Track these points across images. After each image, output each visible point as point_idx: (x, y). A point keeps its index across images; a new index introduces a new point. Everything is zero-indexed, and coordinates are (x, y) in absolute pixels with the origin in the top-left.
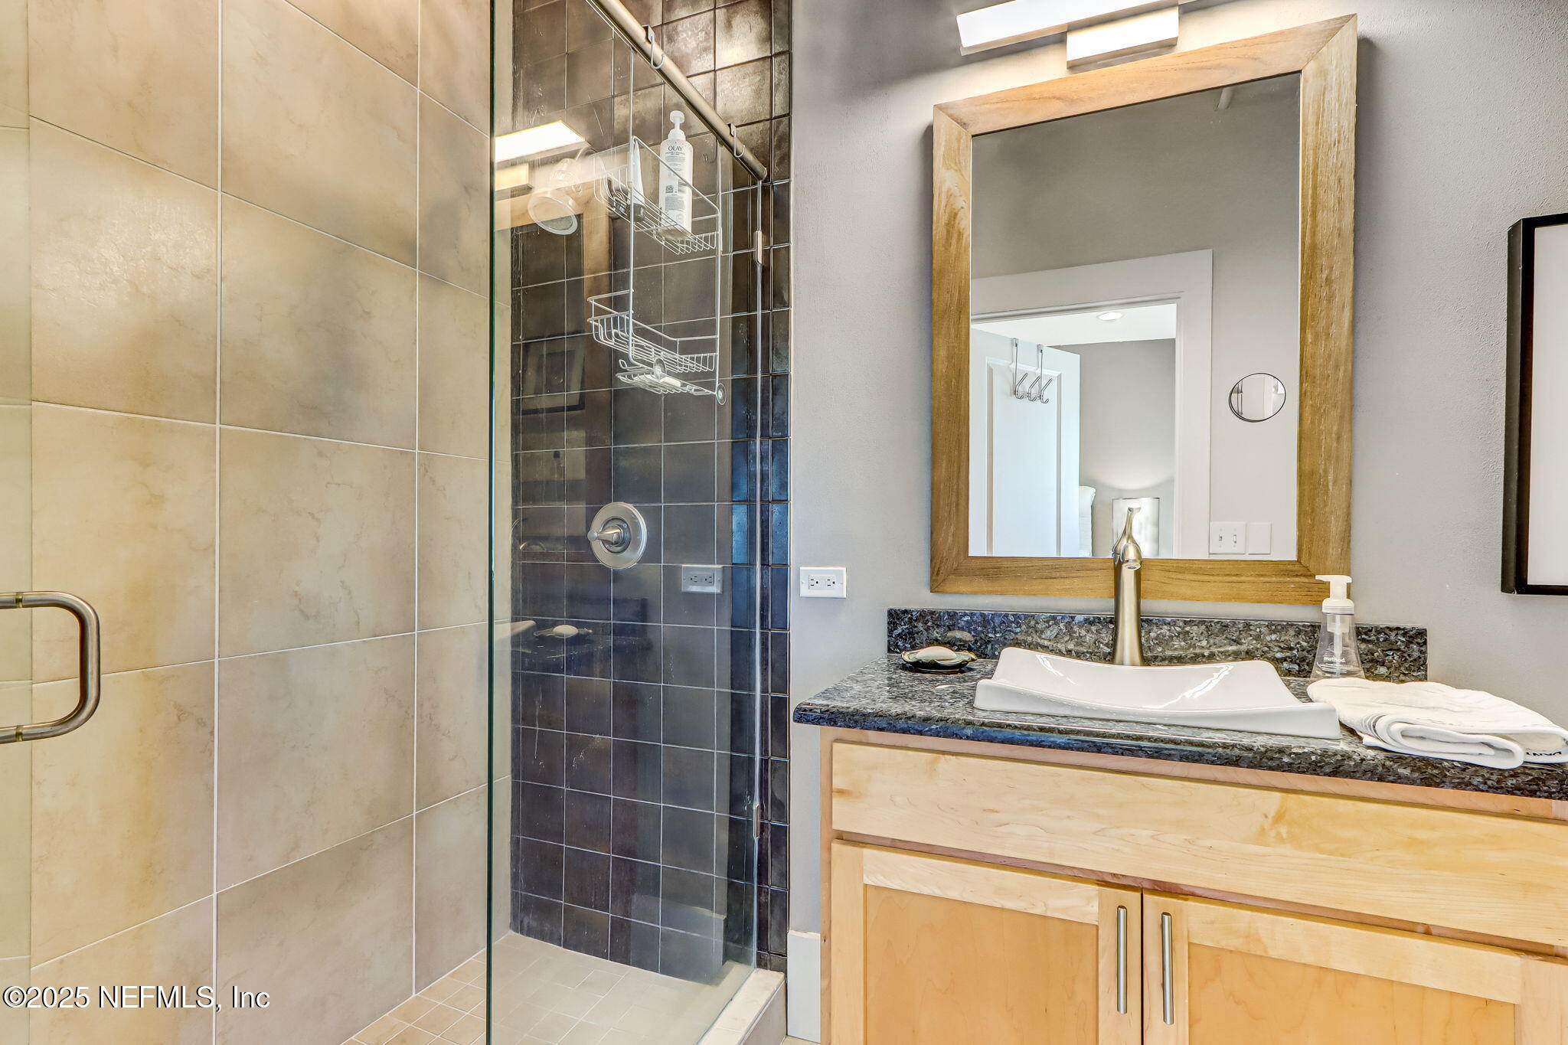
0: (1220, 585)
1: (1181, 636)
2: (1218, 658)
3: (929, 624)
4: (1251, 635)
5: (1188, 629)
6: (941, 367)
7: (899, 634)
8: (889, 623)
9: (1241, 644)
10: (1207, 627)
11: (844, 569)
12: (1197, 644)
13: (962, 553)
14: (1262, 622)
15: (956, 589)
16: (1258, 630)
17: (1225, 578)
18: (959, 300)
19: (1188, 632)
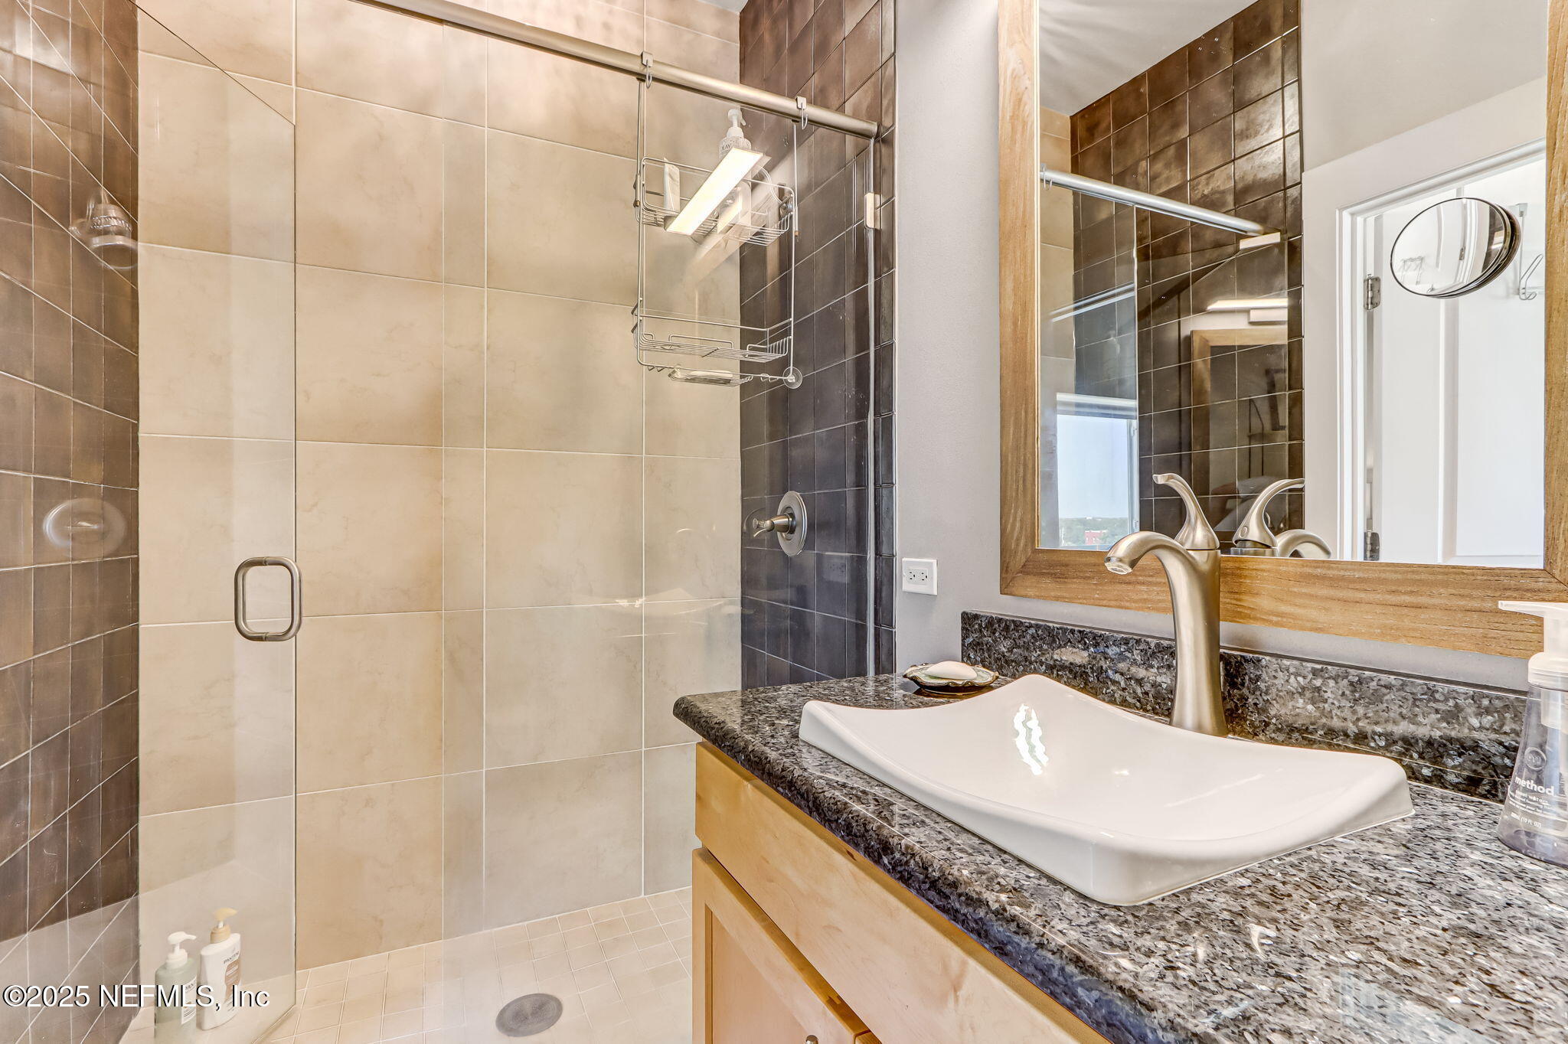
0: (1379, 609)
1: (1308, 694)
2: (1372, 744)
3: (997, 634)
4: (1437, 711)
5: (1318, 682)
6: (1009, 305)
7: (970, 643)
8: (963, 629)
9: (1418, 724)
10: (1351, 684)
11: (934, 561)
12: (1334, 712)
13: (1030, 544)
14: (1462, 689)
15: (1023, 593)
16: (1451, 703)
17: (1388, 597)
18: (1024, 212)
19: (1318, 689)
